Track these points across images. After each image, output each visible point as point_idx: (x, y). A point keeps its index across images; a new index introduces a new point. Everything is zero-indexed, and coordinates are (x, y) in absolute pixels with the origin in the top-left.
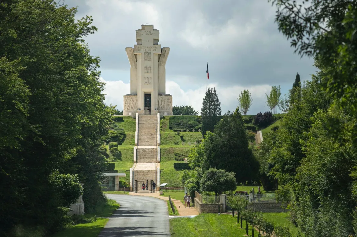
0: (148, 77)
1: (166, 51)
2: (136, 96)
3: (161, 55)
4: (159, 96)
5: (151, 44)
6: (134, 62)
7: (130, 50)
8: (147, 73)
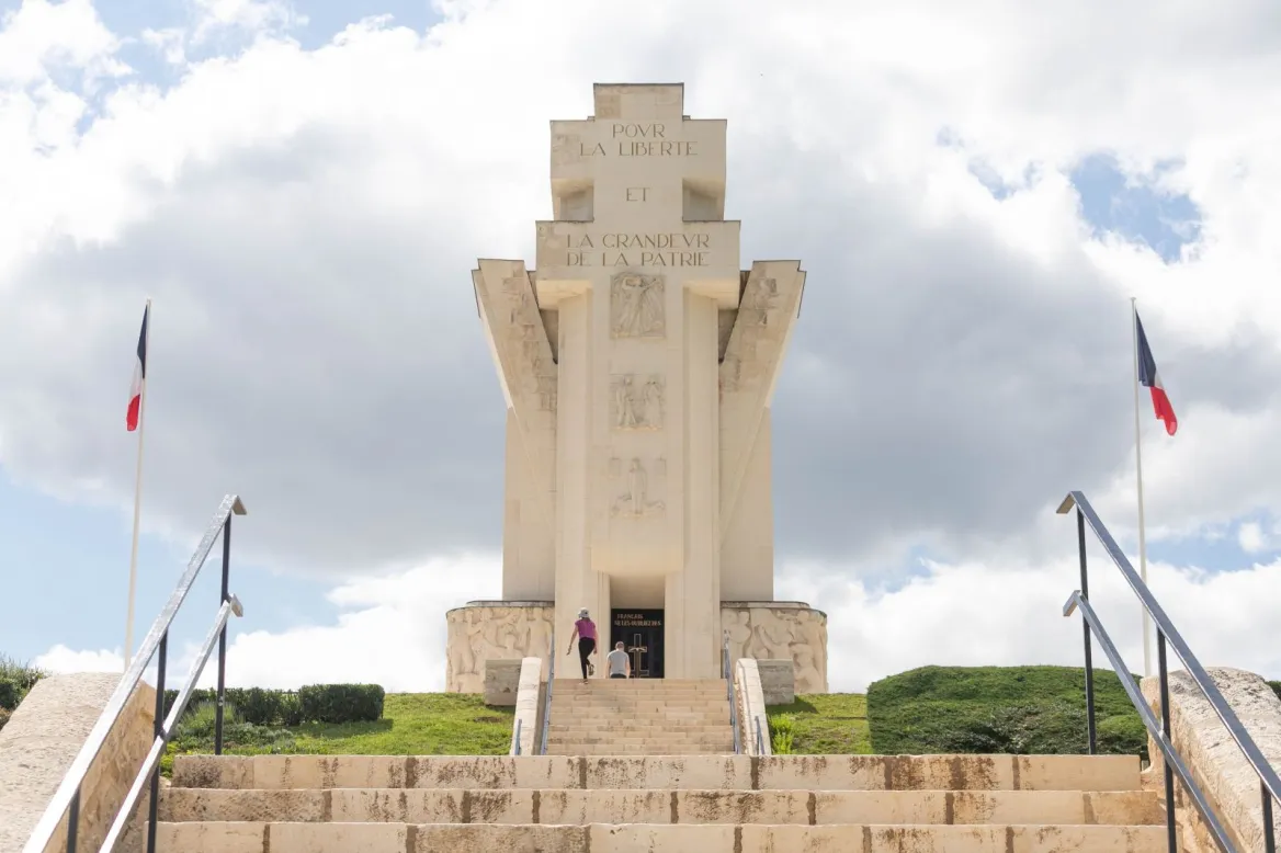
0: (636, 460)
1: (778, 290)
2: (547, 613)
3: (735, 312)
4: (727, 613)
5: (667, 214)
6: (536, 363)
7: (505, 281)
8: (631, 424)
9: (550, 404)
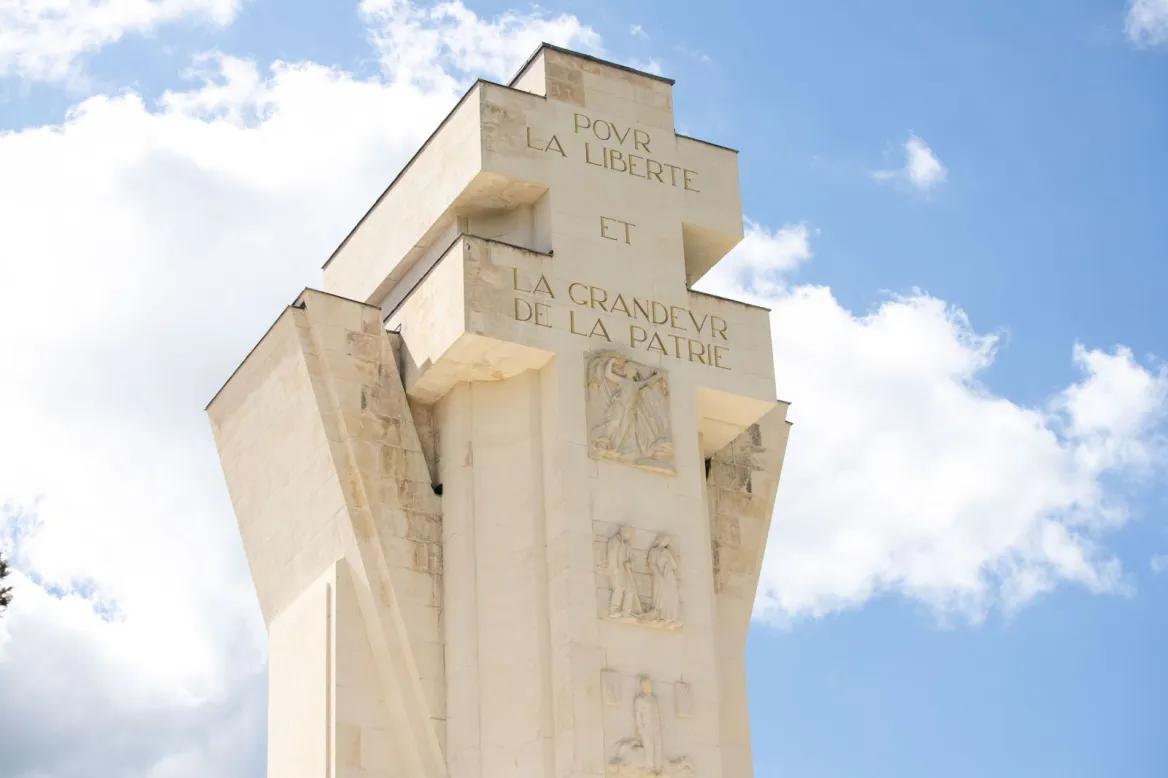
1: (764, 442)
6: (405, 487)
7: (351, 336)
8: (635, 613)
9: (430, 561)
